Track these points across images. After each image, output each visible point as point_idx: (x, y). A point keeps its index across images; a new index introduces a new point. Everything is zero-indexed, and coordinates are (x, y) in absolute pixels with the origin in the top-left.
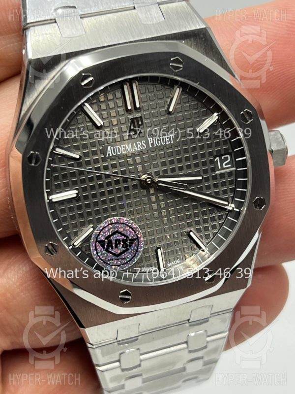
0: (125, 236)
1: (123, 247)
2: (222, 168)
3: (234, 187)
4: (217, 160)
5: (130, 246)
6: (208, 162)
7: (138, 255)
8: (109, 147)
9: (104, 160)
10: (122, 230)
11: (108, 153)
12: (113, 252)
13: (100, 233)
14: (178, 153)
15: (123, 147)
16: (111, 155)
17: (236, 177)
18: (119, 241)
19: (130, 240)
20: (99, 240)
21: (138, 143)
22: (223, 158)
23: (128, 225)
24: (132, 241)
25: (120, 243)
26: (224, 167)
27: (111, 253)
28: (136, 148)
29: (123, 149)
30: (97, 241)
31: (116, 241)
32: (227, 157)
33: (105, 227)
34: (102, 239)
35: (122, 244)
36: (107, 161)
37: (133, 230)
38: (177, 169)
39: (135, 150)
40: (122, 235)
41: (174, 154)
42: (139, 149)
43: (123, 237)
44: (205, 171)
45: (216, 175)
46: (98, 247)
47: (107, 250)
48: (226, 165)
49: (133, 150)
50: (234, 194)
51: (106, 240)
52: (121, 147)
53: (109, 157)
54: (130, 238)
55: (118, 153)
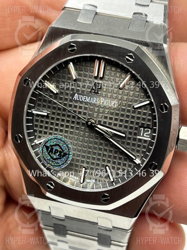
0: (62, 149)
1: (59, 155)
2: (143, 136)
3: (145, 150)
4: (142, 129)
5: (63, 157)
6: (134, 128)
7: (66, 164)
8: (76, 94)
9: (71, 101)
10: (61, 145)
11: (74, 97)
12: (52, 155)
13: (48, 141)
14: (117, 114)
15: (85, 97)
16: (76, 99)
17: (149, 145)
18: (58, 151)
19: (64, 153)
20: (46, 145)
21: (94, 98)
22: (146, 130)
23: (66, 144)
24: (65, 154)
25: (57, 153)
26: (145, 135)
27: (50, 155)
28: (92, 101)
29: (84, 98)
30: (45, 145)
31: (56, 150)
32: (149, 130)
33: (52, 139)
34: (48, 145)
35: (59, 153)
36: (72, 102)
37: (68, 148)
38: (113, 124)
39: (91, 102)
40: (61, 148)
41: (114, 114)
42: (94, 102)
43: (61, 149)
44: (130, 133)
45: (136, 138)
46: (44, 149)
47: (49, 153)
48: (146, 135)
49: (90, 101)
50: (144, 155)
51: (50, 147)
52: (83, 97)
53: (74, 100)
54: (65, 152)
55: (80, 100)
